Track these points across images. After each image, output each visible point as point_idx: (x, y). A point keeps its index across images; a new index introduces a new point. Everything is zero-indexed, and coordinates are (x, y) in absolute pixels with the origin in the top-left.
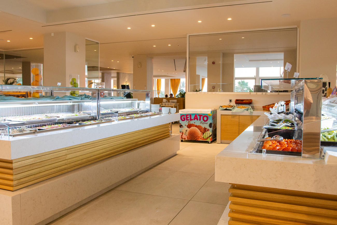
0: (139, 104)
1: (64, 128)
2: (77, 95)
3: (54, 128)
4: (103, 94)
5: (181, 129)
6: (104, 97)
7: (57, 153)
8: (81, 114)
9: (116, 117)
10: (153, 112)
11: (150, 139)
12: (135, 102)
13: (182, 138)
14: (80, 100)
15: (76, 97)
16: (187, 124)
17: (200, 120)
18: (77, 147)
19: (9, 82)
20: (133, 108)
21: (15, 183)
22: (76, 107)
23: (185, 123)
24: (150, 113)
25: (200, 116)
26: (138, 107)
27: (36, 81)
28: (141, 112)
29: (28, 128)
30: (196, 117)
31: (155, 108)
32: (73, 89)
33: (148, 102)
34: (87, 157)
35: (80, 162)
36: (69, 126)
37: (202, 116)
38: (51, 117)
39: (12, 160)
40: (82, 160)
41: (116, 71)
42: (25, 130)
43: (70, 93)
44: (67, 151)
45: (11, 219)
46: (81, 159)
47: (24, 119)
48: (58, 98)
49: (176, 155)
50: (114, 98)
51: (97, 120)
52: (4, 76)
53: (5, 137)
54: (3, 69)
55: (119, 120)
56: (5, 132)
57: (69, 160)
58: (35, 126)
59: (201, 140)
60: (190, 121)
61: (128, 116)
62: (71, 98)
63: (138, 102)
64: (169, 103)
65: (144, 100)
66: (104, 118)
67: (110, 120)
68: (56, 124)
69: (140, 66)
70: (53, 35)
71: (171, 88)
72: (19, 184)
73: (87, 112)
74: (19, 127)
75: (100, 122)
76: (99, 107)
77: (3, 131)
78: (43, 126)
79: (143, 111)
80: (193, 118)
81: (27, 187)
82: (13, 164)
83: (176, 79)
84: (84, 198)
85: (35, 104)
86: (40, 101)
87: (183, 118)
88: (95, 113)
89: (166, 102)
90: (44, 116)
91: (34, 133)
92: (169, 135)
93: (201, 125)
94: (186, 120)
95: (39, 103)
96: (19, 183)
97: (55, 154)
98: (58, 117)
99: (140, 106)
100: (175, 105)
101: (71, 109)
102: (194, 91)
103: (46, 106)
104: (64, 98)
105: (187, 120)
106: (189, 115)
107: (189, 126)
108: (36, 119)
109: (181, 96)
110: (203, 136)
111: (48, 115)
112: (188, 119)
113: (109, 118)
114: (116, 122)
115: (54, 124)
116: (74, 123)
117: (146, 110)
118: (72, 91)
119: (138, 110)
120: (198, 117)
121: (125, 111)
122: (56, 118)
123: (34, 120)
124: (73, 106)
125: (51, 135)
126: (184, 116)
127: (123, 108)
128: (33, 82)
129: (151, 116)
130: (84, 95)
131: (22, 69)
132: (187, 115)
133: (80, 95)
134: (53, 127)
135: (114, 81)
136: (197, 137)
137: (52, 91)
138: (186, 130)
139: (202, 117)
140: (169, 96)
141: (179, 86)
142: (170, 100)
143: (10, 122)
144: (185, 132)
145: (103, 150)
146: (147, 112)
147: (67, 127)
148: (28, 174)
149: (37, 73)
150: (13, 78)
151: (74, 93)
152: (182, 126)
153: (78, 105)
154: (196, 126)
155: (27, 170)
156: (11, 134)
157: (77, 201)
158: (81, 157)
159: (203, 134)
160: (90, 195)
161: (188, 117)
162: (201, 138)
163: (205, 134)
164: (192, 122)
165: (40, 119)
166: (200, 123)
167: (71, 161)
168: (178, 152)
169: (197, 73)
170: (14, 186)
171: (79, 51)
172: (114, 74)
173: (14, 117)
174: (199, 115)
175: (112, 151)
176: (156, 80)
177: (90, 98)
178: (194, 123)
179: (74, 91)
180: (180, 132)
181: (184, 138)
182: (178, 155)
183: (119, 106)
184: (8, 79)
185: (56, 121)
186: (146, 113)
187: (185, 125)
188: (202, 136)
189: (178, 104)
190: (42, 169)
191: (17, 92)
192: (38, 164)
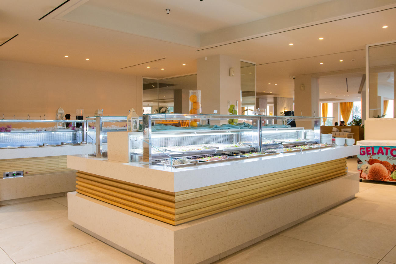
0: (305, 134)
1: (225, 161)
2: (236, 124)
3: (214, 161)
4: (263, 122)
5: (359, 165)
6: (265, 126)
7: (218, 188)
8: (241, 145)
9: (280, 149)
10: (324, 144)
11: (321, 177)
12: (301, 131)
13: (361, 177)
14: (239, 130)
15: (235, 126)
16: (368, 160)
17: (387, 154)
18: (238, 183)
19: (162, 111)
20: (299, 139)
21: (177, 217)
22: (235, 137)
23: (365, 158)
24: (321, 145)
25: (387, 149)
26: (305, 137)
27: (194, 109)
28: (309, 144)
29: (188, 160)
30: (381, 150)
31: (327, 138)
32: (231, 117)
33: (317, 131)
34: (249, 194)
35: (241, 199)
36: (230, 158)
37: (390, 149)
38: (210, 148)
39: (174, 193)
40: (244, 197)
41: (273, 96)
42: (185, 161)
43: (229, 121)
44: (228, 186)
45: (173, 255)
46: (242, 196)
47: (183, 150)
48: (216, 128)
49: (354, 198)
50: (277, 127)
51: (258, 152)
52: (157, 105)
53: (167, 167)
54: (157, 98)
55: (285, 153)
56: (167, 162)
57: (230, 197)
58: (194, 157)
59: (388, 181)
60: (372, 156)
61: (294, 148)
62: (229, 126)
63: (305, 131)
64: (340, 132)
65: (313, 129)
66: (267, 150)
67: (274, 152)
68: (215, 156)
69: (302, 88)
70: (206, 59)
71: (341, 114)
72: (181, 219)
73: (246, 142)
74: (179, 157)
75: (263, 154)
76: (261, 137)
77: (164, 162)
78: (202, 157)
79: (311, 142)
80: (376, 151)
81: (188, 223)
82: (175, 197)
83: (348, 103)
84: (245, 241)
85: (194, 133)
86: (198, 130)
87: (363, 152)
88: (256, 144)
89: (337, 131)
90: (203, 146)
91: (195, 165)
92: (344, 172)
93: (388, 161)
94: (366, 155)
95: (198, 133)
96: (181, 217)
97: (216, 188)
98: (217, 148)
99: (306, 136)
100: (349, 135)
101: (230, 140)
102: (375, 117)
103: (202, 136)
104: (222, 127)
105: (368, 154)
106: (371, 148)
107: (371, 162)
108: (195, 149)
109: (355, 124)
110: (391, 176)
111: (206, 145)
112: (369, 152)
113: (273, 150)
114: (281, 155)
115: (213, 156)
116: (234, 154)
117: (314, 141)
118: (230, 119)
119: (305, 140)
120: (384, 151)
121: (290, 142)
122: (215, 148)
123: (193, 150)
124: (232, 135)
125: (213, 168)
126: (364, 149)
127: (287, 138)
128: (191, 110)
129: (322, 148)
130: (243, 123)
131: (173, 97)
132: (367, 148)
133: (239, 123)
134: (213, 159)
135: (270, 107)
136: (382, 176)
137: (208, 119)
138: (367, 167)
139: (389, 151)
140: (339, 124)
141: (352, 112)
142: (342, 129)
143: (170, 153)
144: (365, 169)
145: (267, 188)
146: (316, 143)
147: (228, 159)
148: (189, 208)
149: (195, 101)
150: (165, 107)
151: (233, 121)
152: (360, 161)
153: (238, 135)
154: (381, 162)
155: (188, 205)
156: (172, 165)
157: (238, 244)
158: (243, 194)
159: (391, 173)
160: (252, 239)
161: (370, 151)
162: (388, 178)
163: (394, 173)
164: (375, 157)
165: (199, 150)
166: (387, 158)
167: (232, 198)
168: (356, 195)
169: (379, 95)
170: (176, 220)
171: (233, 75)
172: (270, 99)
173: (173, 147)
174: (385, 148)
175: (277, 189)
176: (322, 104)
177: (250, 127)
178: (377, 159)
179: (232, 119)
180: (359, 169)
181: (364, 177)
182: (357, 198)
183: (281, 136)
184: (161, 108)
185: (215, 152)
186: (315, 145)
187: (366, 161)
188: (389, 175)
189: (353, 133)
190: (202, 204)
191: (170, 121)
192: (199, 198)
